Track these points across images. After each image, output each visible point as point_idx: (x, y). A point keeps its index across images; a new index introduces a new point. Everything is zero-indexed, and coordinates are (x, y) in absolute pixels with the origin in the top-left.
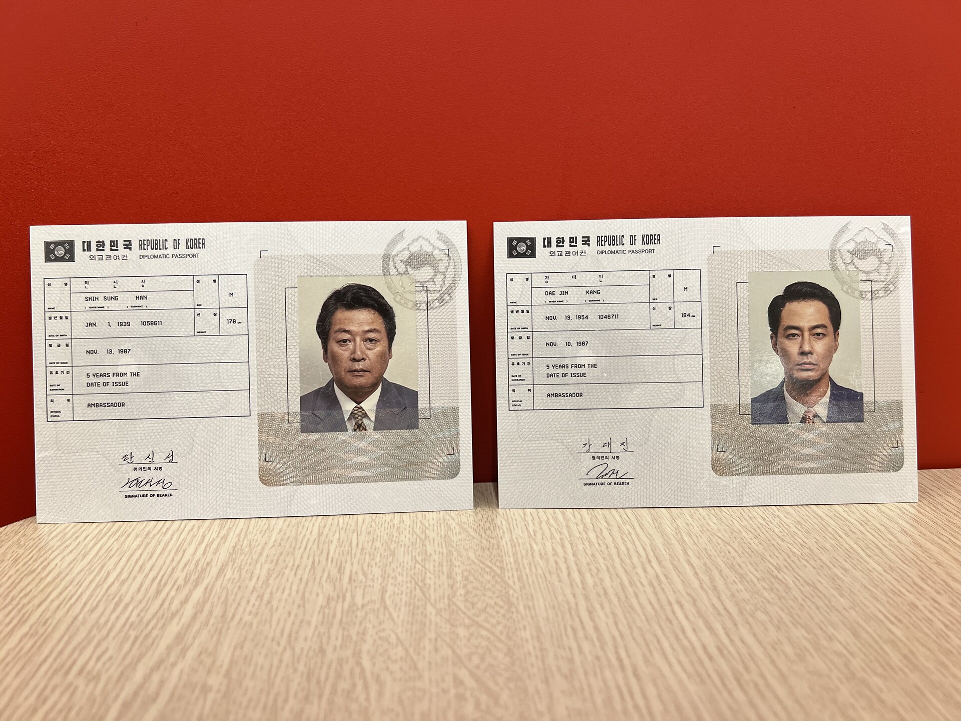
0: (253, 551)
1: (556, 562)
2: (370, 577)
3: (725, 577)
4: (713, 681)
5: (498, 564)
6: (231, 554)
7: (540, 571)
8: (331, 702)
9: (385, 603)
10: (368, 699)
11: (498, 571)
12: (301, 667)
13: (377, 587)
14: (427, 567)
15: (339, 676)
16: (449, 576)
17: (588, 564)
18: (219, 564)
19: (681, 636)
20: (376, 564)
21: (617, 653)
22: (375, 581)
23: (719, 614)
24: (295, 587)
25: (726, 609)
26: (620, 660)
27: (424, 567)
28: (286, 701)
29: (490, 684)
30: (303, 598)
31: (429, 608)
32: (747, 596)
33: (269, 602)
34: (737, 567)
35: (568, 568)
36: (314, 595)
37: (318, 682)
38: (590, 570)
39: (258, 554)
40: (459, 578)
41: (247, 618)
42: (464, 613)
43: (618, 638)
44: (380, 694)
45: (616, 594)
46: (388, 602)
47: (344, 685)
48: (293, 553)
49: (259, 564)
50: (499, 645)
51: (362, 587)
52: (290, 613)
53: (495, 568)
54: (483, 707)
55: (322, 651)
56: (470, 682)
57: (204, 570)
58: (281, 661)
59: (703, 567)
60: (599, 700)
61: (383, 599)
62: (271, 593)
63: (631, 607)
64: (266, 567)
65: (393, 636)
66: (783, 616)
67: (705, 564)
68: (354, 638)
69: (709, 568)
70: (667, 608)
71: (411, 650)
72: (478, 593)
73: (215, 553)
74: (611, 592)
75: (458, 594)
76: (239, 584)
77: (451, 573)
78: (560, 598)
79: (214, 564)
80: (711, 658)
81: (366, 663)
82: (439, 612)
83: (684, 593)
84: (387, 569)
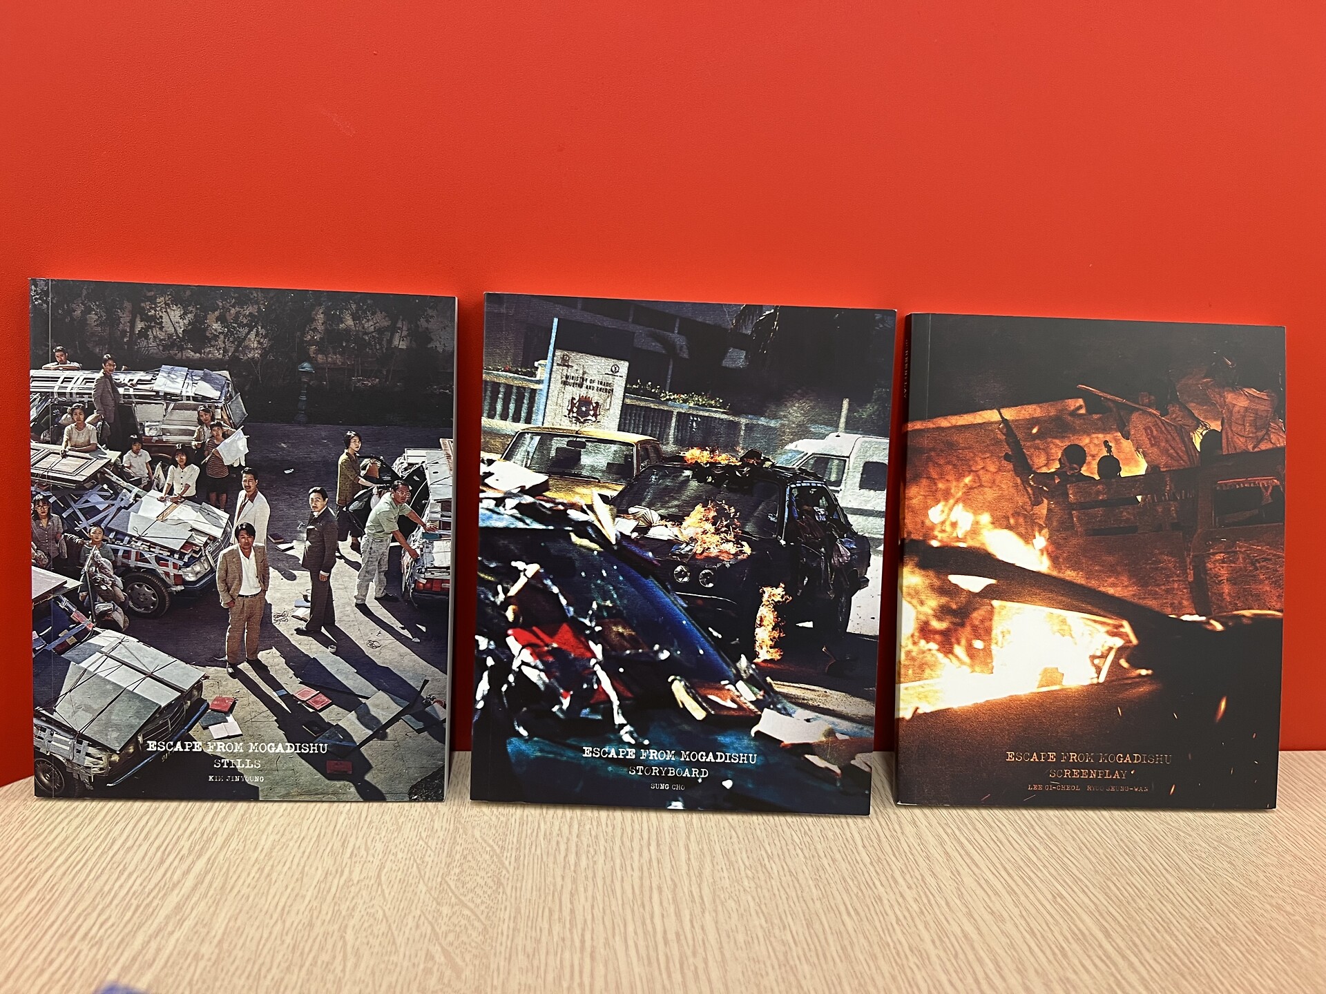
0: (261, 821)
1: (558, 843)
2: (372, 852)
3: (715, 864)
4: (659, 965)
5: (500, 843)
6: (239, 823)
7: (539, 852)
8: (310, 972)
9: (380, 879)
10: (343, 971)
11: (498, 851)
12: (288, 940)
13: (376, 862)
14: (429, 844)
15: (321, 948)
16: (449, 855)
17: (588, 846)
18: (225, 834)
19: (648, 921)
20: (381, 838)
21: (583, 935)
22: (376, 856)
23: (693, 901)
24: (296, 861)
25: (702, 897)
26: (583, 942)
27: (426, 843)
28: (269, 970)
29: (458, 960)
30: (302, 872)
31: (421, 885)
32: (727, 883)
33: (268, 875)
34: (732, 853)
35: (567, 850)
36: (313, 869)
37: (302, 954)
38: (588, 852)
39: (265, 823)
40: (458, 857)
41: (245, 891)
42: (453, 892)
43: (589, 922)
44: (356, 966)
45: (604, 878)
46: (383, 878)
47: (325, 957)
48: (301, 824)
49: (266, 834)
50: (476, 924)
51: (362, 863)
52: (287, 887)
53: (496, 847)
54: (446, 981)
55: (311, 925)
56: (440, 958)
57: (209, 840)
58: (270, 933)
59: (699, 853)
60: (550, 977)
61: (379, 876)
62: (272, 866)
63: (613, 891)
64: (271, 838)
65: (380, 912)
66: (752, 904)
67: (701, 850)
68: (344, 913)
69: (703, 854)
70: (647, 894)
71: (394, 927)
72: (473, 872)
73: (222, 822)
74: (600, 875)
75: (452, 873)
76: (241, 856)
77: (451, 850)
78: (549, 879)
79: (220, 833)
80: (666, 942)
81: (350, 936)
82: (429, 891)
83: (668, 879)
84: (390, 844)
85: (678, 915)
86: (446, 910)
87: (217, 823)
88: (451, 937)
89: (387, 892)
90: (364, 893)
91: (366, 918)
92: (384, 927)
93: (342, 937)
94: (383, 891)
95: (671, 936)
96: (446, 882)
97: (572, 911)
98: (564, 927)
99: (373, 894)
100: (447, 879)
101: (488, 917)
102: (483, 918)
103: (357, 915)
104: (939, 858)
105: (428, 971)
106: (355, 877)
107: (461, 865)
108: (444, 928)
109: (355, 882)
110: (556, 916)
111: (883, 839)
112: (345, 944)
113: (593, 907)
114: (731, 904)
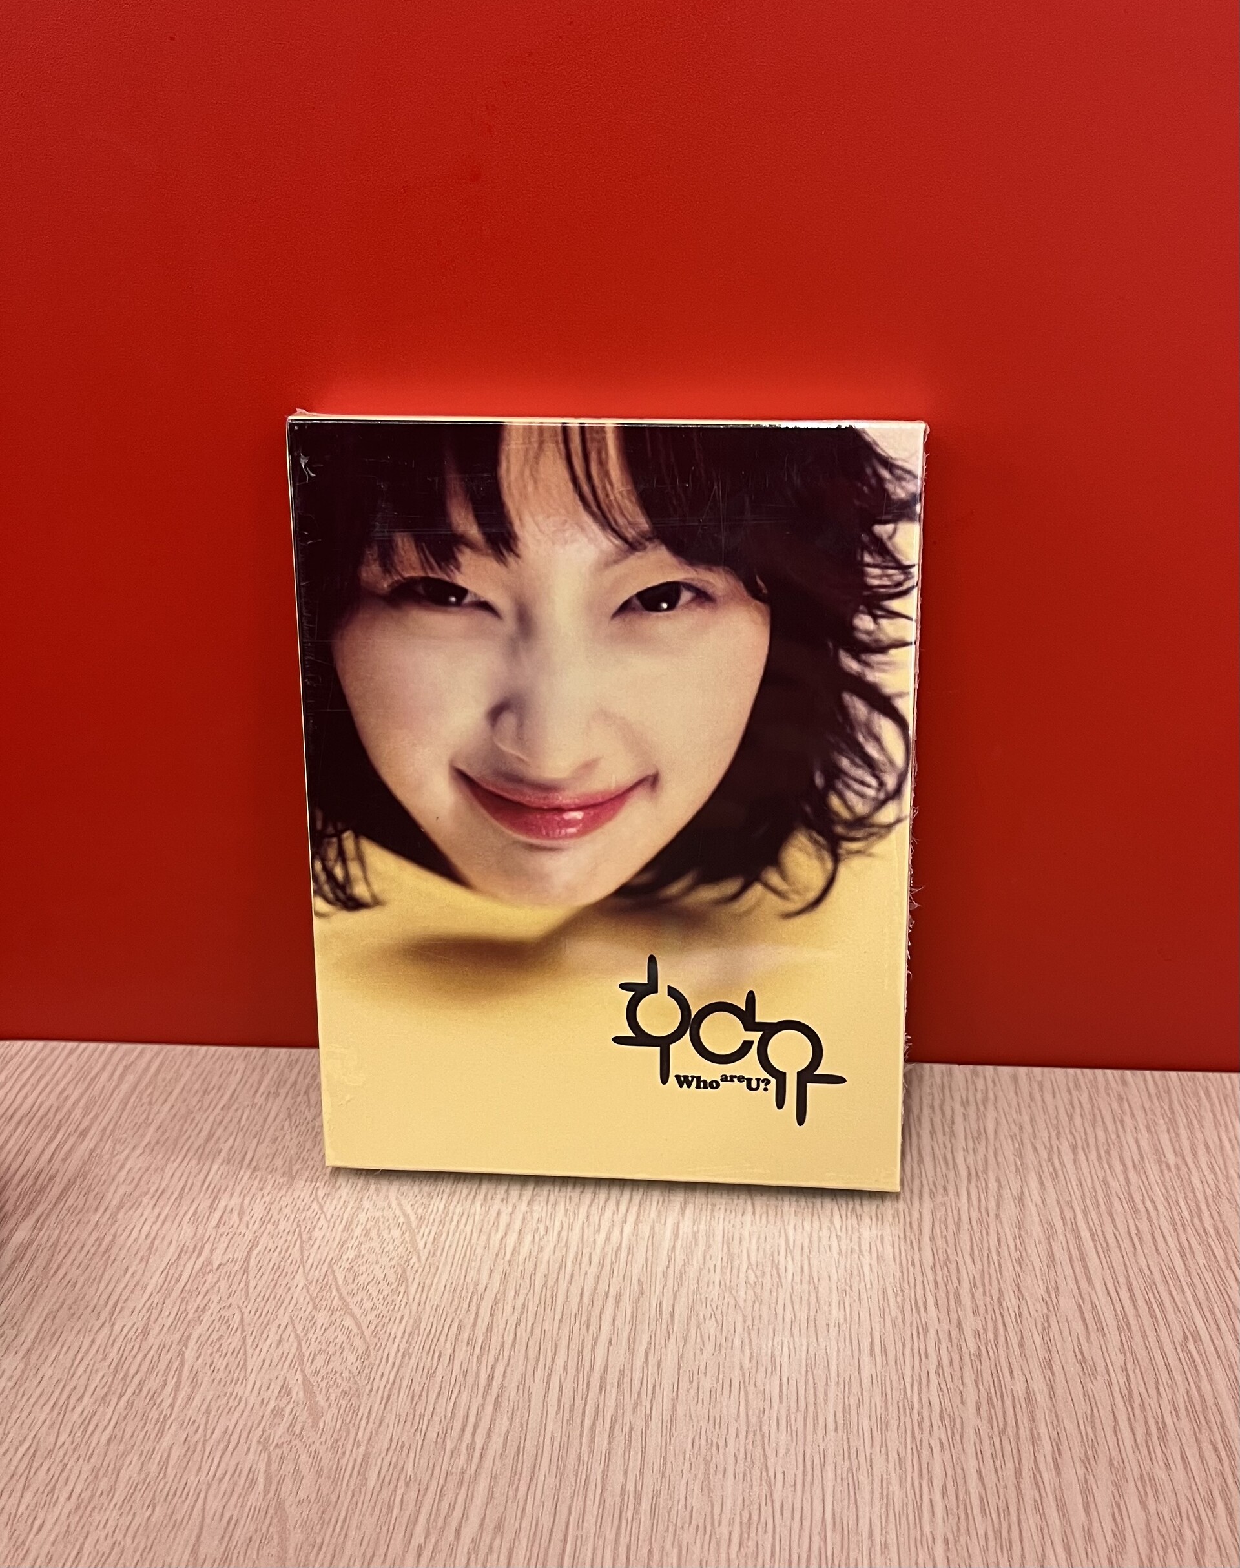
85: (632, 1342)
86: (322, 1317)
87: (57, 1163)
88: (319, 1362)
89: (252, 1285)
90: (223, 1284)
91: (217, 1324)
92: (236, 1341)
93: (181, 1354)
94: (247, 1283)
95: (612, 1377)
96: (333, 1272)
97: (489, 1328)
98: (472, 1354)
99: (234, 1287)
100: (335, 1267)
101: (375, 1333)
102: (367, 1333)
103: (206, 1318)
104: (1037, 1264)
105: (277, 1413)
106: (217, 1260)
107: (361, 1244)
108: (314, 1347)
109: (215, 1267)
110: (465, 1335)
111: (965, 1225)
112: (182, 1364)
113: (518, 1324)
114: (711, 1327)
